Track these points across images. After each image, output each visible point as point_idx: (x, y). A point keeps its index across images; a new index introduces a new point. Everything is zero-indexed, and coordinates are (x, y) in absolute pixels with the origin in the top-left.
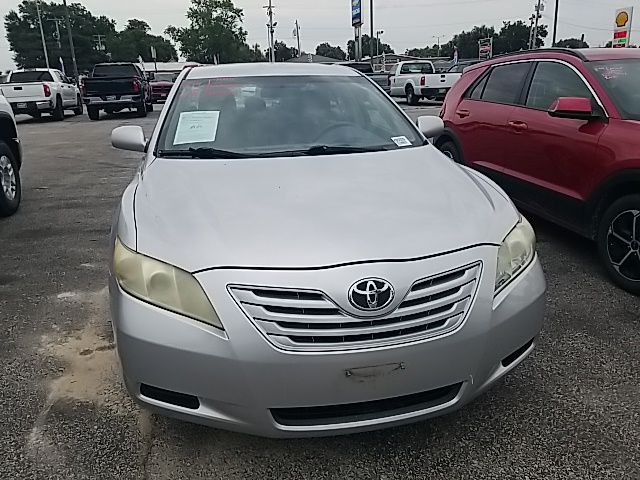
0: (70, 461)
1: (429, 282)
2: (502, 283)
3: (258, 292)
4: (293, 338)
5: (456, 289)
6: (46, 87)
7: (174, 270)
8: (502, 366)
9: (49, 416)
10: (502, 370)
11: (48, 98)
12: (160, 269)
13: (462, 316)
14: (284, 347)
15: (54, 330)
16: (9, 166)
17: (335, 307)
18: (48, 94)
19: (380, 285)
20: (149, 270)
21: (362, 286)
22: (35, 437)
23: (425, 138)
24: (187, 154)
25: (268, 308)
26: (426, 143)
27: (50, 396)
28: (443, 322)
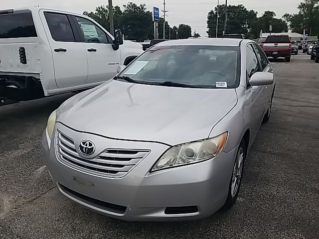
1: (116, 151)
3: (62, 135)
4: (63, 157)
5: (129, 159)
8: (164, 212)
13: (126, 173)
14: (60, 159)
17: (75, 149)
19: (90, 145)
21: (84, 143)
24: (124, 79)
25: (62, 142)
28: (116, 172)
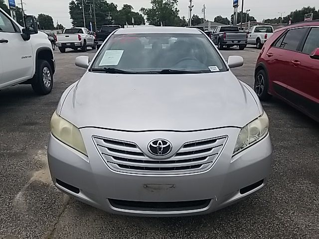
0: (29, 209)
1: (194, 144)
2: (239, 148)
3: (105, 141)
4: (120, 165)
5: (210, 149)
6: (79, 36)
7: (72, 126)
8: (239, 193)
9: (28, 187)
10: (239, 196)
11: (80, 41)
12: (67, 125)
13: (211, 164)
14: (115, 169)
15: (45, 148)
16: (48, 72)
17: (141, 152)
18: (80, 39)
19: (165, 143)
20: (63, 124)
21: (155, 143)
22: (19, 196)
23: (228, 67)
24: (103, 71)
25: (110, 149)
26: (228, 70)
27: (32, 179)
28: (199, 166)
